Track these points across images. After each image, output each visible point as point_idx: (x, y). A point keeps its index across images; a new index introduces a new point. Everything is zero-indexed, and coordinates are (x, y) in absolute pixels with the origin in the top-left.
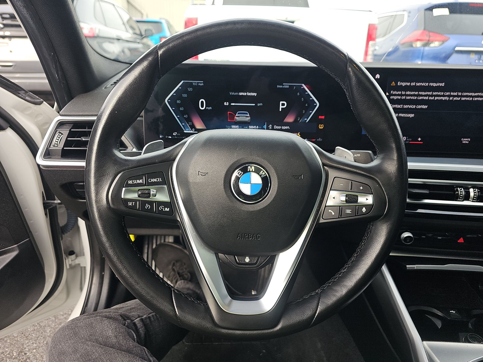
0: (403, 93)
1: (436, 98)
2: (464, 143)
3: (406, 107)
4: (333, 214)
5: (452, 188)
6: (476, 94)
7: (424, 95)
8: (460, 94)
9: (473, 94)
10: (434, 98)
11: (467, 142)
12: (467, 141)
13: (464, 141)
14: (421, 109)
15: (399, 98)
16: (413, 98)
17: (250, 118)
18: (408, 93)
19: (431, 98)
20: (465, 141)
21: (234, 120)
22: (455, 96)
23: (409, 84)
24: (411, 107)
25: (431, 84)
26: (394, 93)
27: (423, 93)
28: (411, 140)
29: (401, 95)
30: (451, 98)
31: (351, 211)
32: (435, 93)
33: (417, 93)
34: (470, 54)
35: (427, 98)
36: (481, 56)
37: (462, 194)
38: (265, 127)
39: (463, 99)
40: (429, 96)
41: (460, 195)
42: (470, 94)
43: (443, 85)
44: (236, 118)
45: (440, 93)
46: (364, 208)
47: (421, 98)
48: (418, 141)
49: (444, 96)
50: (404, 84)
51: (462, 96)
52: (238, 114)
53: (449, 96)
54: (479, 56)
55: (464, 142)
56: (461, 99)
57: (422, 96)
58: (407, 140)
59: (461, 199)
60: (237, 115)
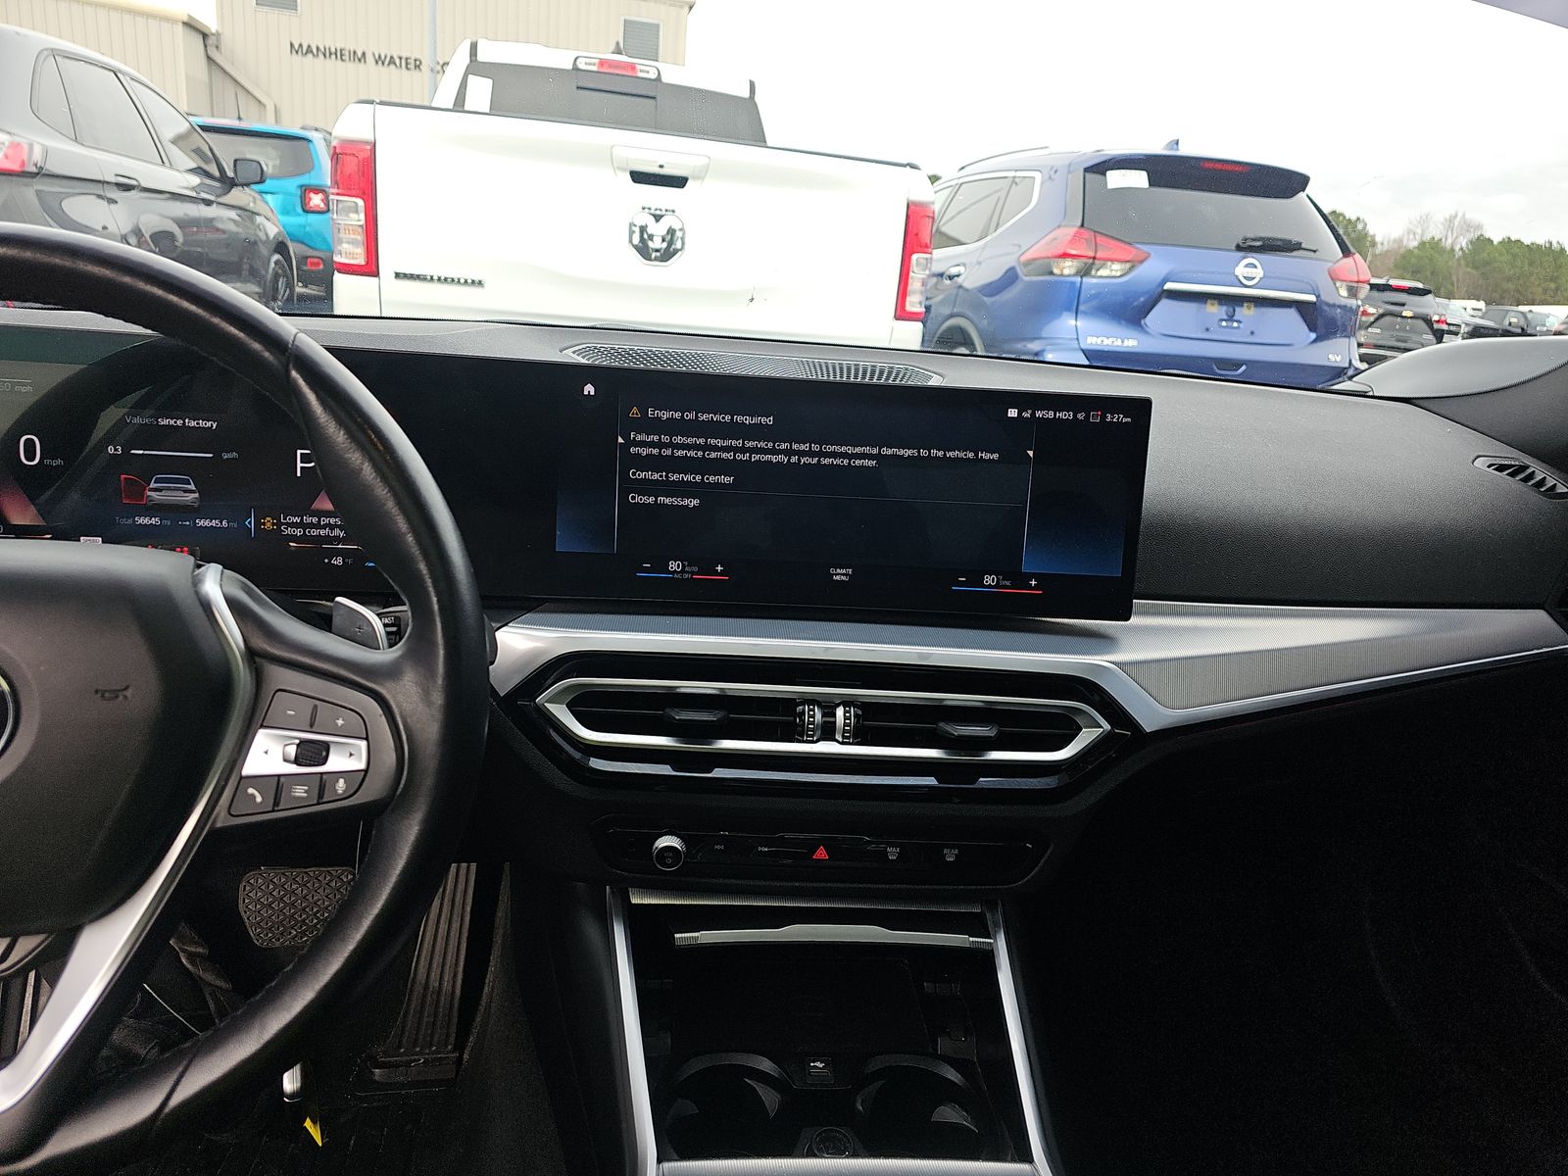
0: (665, 439)
1: (755, 457)
2: (837, 581)
3: (674, 477)
4: (259, 799)
5: (789, 704)
6: (858, 450)
7: (722, 449)
8: (815, 447)
9: (850, 450)
10: (750, 457)
11: (844, 578)
12: (843, 574)
13: (836, 575)
14: (717, 484)
15: (655, 451)
16: (692, 453)
17: (197, 495)
18: (679, 439)
19: (740, 456)
20: (839, 574)
21: (142, 499)
22: (801, 453)
23: (677, 415)
24: (688, 478)
25: (739, 418)
26: (639, 438)
27: (720, 443)
28: (696, 569)
29: (660, 445)
30: (794, 459)
31: (306, 792)
32: (750, 444)
33: (701, 441)
34: (1206, 303)
35: (729, 456)
36: (1234, 311)
37: (813, 723)
38: (250, 523)
39: (826, 461)
40: (736, 450)
41: (808, 724)
42: (843, 449)
43: (770, 420)
44: (149, 493)
45: (762, 444)
46: (342, 781)
47: (713, 455)
48: (716, 573)
49: (774, 452)
50: (665, 415)
51: (821, 454)
52: (155, 482)
53: (789, 453)
54: (1231, 310)
55: (838, 578)
56: (819, 461)
57: (716, 449)
58: (687, 569)
59: (812, 736)
60: (153, 485)
